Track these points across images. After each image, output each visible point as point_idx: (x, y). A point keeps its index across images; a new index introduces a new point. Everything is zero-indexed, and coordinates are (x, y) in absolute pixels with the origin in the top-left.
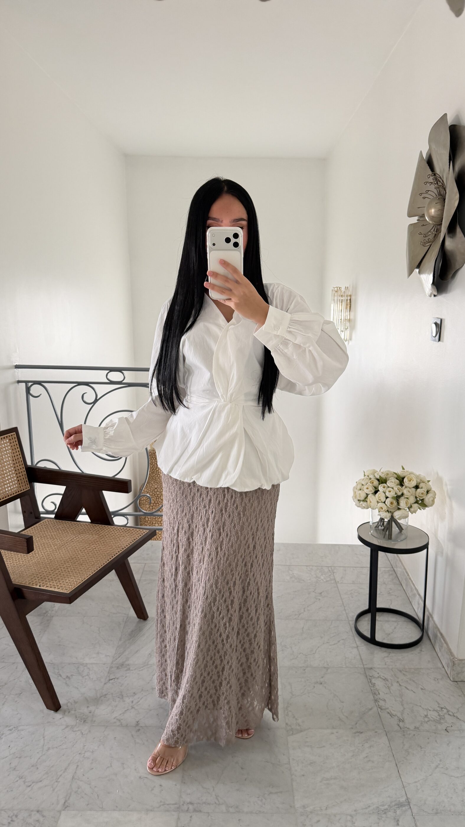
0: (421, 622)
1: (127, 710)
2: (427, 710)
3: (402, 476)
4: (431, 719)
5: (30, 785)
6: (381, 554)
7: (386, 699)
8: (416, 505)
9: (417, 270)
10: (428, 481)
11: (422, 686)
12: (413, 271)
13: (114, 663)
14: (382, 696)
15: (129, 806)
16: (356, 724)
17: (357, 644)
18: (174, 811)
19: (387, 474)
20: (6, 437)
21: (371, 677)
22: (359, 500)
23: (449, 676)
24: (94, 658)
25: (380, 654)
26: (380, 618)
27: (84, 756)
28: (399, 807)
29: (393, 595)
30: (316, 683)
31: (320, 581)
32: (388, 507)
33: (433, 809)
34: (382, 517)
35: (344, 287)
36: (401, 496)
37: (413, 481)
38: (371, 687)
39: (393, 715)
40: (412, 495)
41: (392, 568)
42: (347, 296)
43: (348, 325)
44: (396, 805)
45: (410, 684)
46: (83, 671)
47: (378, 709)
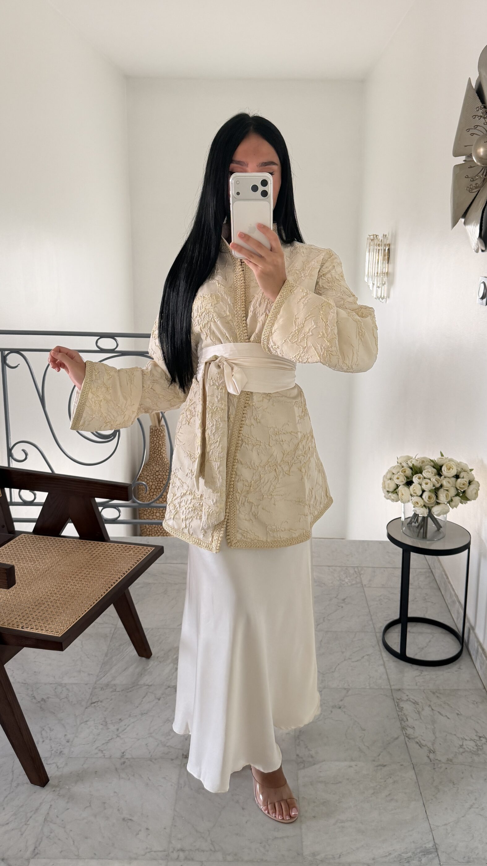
0: (461, 634)
1: (111, 739)
2: (463, 739)
3: (440, 462)
4: (468, 750)
6: (413, 555)
7: (415, 727)
8: (458, 498)
9: (463, 220)
10: (470, 470)
11: (458, 711)
12: (458, 221)
13: (98, 682)
14: (411, 722)
15: (110, 853)
16: (379, 755)
17: (384, 661)
18: (162, 859)
19: (423, 462)
21: (398, 699)
22: (388, 491)
24: (74, 677)
25: (411, 671)
26: (413, 629)
27: (58, 795)
28: (424, 855)
29: (429, 602)
30: (334, 707)
31: (343, 584)
32: (424, 501)
33: (464, 857)
34: (416, 513)
35: (382, 236)
36: (440, 488)
37: (453, 469)
38: (399, 712)
39: (423, 746)
40: (452, 486)
41: (430, 569)
42: (385, 245)
43: (385, 279)
44: (421, 852)
45: (444, 708)
46: (61, 692)
47: (405, 739)
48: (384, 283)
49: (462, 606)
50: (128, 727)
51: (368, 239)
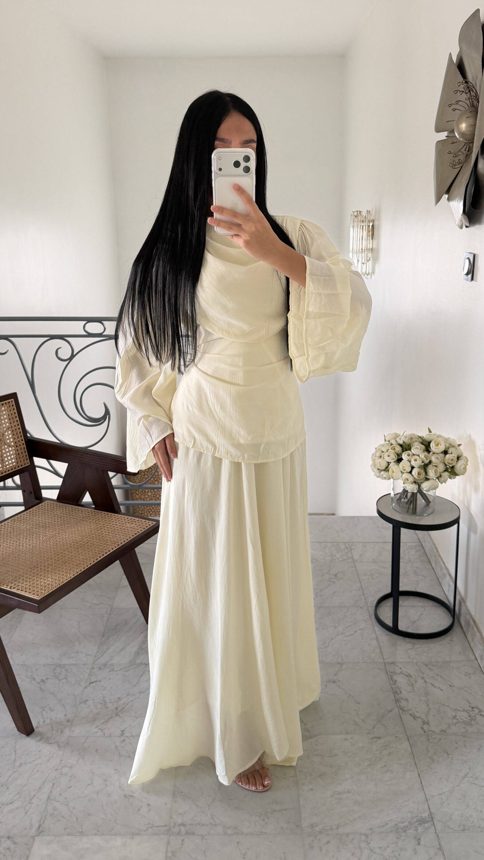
0: (452, 606)
1: (111, 718)
2: (456, 710)
3: (428, 438)
4: (461, 720)
6: (403, 531)
7: (408, 699)
8: (446, 474)
9: (447, 196)
10: (458, 445)
11: (451, 682)
12: (441, 198)
13: (96, 663)
14: (404, 694)
15: (112, 830)
16: (374, 728)
17: (376, 635)
18: (164, 834)
19: (411, 438)
21: (392, 673)
22: (379, 470)
23: (483, 670)
24: (73, 658)
25: (404, 645)
26: (404, 603)
27: (61, 772)
28: (420, 824)
29: (420, 575)
30: (330, 682)
31: (335, 560)
32: (414, 478)
33: (460, 826)
34: (406, 489)
35: (366, 211)
36: (429, 464)
37: (441, 445)
38: (393, 684)
39: (417, 717)
40: (441, 462)
41: (420, 542)
42: (369, 221)
43: (370, 255)
44: (417, 821)
45: (436, 680)
46: (60, 673)
48: (368, 259)
49: (453, 580)
50: (126, 705)
51: (352, 216)
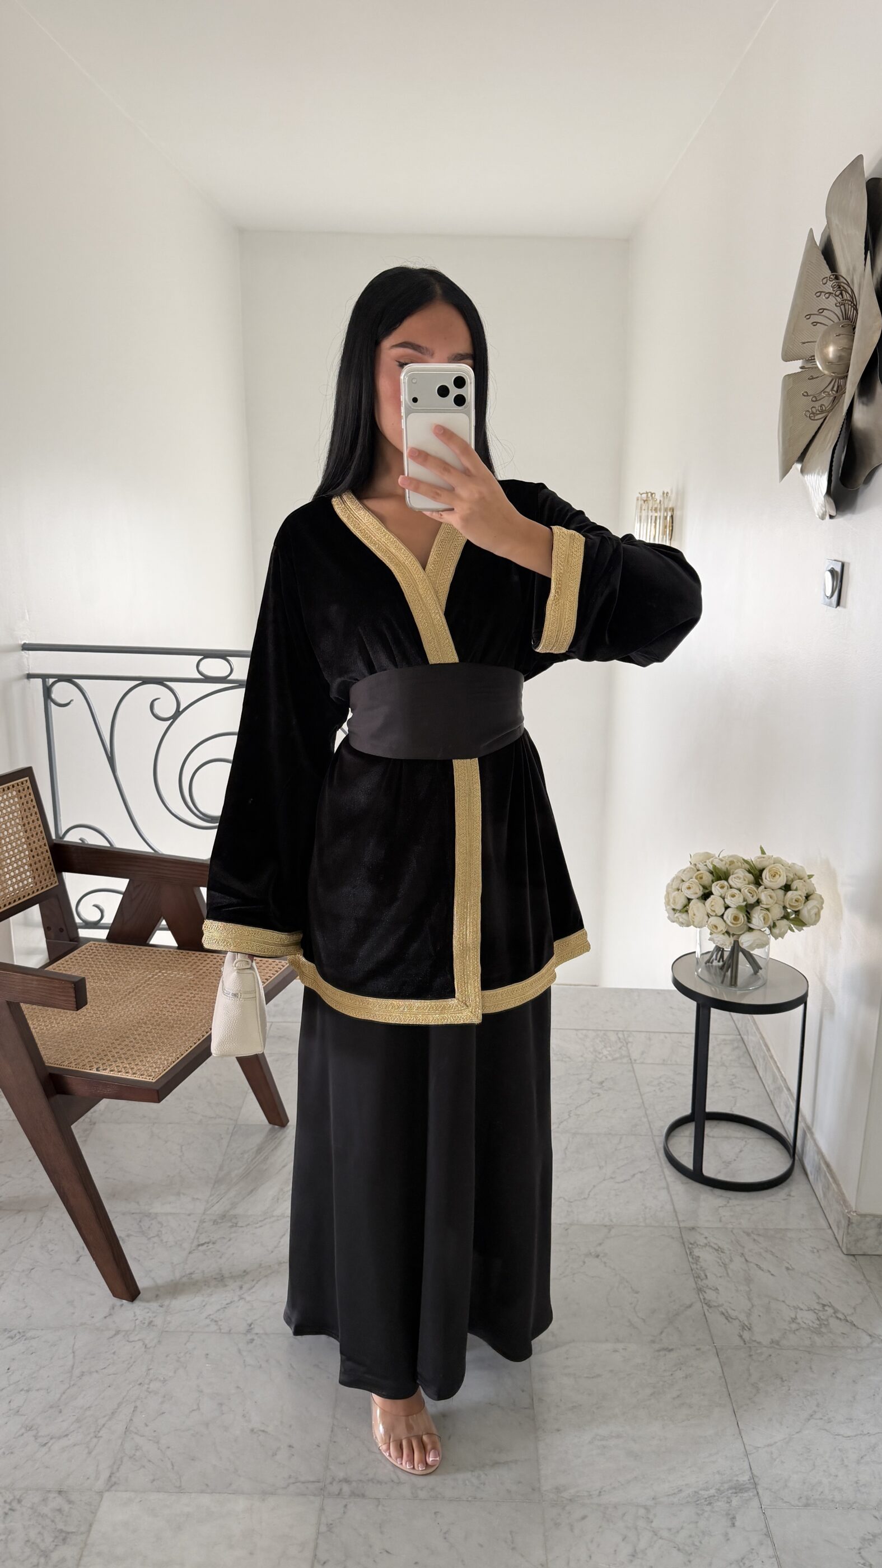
0: (791, 1140)
1: (231, 1302)
2: (796, 1308)
3: (759, 864)
4: (804, 1325)
5: (46, 1443)
7: (718, 1288)
8: (786, 922)
9: (799, 466)
10: (808, 876)
11: (788, 1263)
12: (790, 469)
13: (208, 1212)
14: (712, 1280)
15: (231, 1484)
16: (661, 1333)
17: (668, 1184)
18: (315, 1495)
19: (731, 862)
20: (11, 787)
21: (691, 1244)
22: (674, 909)
23: (841, 1245)
24: (170, 1203)
25: (711, 1200)
26: (713, 1131)
27: (148, 1388)
28: (736, 1493)
29: (739, 1088)
30: (589, 1254)
31: (600, 1059)
32: (727, 925)
33: (801, 1498)
34: (718, 945)
35: (661, 493)
36: (756, 906)
37: (780, 875)
38: (693, 1263)
39: (732, 1318)
40: (777, 903)
41: (740, 1034)
42: (666, 510)
44: (730, 1488)
45: (765, 1258)
46: (149, 1227)
47: (703, 1307)
49: (794, 1097)
50: (257, 1283)
51: (638, 499)
